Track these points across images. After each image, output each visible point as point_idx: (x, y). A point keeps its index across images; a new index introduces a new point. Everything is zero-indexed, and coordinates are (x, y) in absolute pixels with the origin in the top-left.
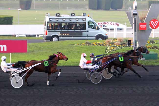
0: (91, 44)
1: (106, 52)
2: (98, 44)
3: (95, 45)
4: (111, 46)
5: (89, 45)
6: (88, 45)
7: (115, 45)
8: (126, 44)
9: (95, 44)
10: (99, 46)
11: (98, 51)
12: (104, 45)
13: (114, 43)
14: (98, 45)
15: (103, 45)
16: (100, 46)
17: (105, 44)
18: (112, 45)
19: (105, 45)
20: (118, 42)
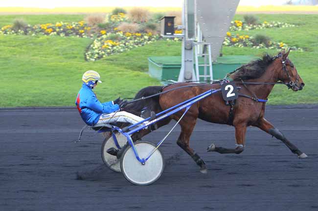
0: (33, 30)
1: (88, 58)
2: (58, 30)
3: (48, 34)
4: (104, 36)
5: (26, 33)
6: (21, 31)
7: (121, 34)
8: (158, 28)
9: (49, 30)
10: (62, 35)
11: (58, 55)
12: (81, 35)
13: (117, 26)
14: (58, 34)
15: (77, 34)
16: (67, 35)
17: (83, 28)
18: (109, 34)
19: (86, 32)
20: (130, 22)
